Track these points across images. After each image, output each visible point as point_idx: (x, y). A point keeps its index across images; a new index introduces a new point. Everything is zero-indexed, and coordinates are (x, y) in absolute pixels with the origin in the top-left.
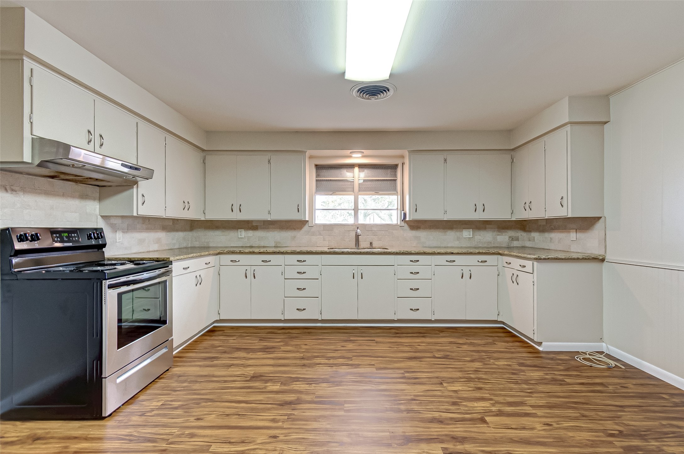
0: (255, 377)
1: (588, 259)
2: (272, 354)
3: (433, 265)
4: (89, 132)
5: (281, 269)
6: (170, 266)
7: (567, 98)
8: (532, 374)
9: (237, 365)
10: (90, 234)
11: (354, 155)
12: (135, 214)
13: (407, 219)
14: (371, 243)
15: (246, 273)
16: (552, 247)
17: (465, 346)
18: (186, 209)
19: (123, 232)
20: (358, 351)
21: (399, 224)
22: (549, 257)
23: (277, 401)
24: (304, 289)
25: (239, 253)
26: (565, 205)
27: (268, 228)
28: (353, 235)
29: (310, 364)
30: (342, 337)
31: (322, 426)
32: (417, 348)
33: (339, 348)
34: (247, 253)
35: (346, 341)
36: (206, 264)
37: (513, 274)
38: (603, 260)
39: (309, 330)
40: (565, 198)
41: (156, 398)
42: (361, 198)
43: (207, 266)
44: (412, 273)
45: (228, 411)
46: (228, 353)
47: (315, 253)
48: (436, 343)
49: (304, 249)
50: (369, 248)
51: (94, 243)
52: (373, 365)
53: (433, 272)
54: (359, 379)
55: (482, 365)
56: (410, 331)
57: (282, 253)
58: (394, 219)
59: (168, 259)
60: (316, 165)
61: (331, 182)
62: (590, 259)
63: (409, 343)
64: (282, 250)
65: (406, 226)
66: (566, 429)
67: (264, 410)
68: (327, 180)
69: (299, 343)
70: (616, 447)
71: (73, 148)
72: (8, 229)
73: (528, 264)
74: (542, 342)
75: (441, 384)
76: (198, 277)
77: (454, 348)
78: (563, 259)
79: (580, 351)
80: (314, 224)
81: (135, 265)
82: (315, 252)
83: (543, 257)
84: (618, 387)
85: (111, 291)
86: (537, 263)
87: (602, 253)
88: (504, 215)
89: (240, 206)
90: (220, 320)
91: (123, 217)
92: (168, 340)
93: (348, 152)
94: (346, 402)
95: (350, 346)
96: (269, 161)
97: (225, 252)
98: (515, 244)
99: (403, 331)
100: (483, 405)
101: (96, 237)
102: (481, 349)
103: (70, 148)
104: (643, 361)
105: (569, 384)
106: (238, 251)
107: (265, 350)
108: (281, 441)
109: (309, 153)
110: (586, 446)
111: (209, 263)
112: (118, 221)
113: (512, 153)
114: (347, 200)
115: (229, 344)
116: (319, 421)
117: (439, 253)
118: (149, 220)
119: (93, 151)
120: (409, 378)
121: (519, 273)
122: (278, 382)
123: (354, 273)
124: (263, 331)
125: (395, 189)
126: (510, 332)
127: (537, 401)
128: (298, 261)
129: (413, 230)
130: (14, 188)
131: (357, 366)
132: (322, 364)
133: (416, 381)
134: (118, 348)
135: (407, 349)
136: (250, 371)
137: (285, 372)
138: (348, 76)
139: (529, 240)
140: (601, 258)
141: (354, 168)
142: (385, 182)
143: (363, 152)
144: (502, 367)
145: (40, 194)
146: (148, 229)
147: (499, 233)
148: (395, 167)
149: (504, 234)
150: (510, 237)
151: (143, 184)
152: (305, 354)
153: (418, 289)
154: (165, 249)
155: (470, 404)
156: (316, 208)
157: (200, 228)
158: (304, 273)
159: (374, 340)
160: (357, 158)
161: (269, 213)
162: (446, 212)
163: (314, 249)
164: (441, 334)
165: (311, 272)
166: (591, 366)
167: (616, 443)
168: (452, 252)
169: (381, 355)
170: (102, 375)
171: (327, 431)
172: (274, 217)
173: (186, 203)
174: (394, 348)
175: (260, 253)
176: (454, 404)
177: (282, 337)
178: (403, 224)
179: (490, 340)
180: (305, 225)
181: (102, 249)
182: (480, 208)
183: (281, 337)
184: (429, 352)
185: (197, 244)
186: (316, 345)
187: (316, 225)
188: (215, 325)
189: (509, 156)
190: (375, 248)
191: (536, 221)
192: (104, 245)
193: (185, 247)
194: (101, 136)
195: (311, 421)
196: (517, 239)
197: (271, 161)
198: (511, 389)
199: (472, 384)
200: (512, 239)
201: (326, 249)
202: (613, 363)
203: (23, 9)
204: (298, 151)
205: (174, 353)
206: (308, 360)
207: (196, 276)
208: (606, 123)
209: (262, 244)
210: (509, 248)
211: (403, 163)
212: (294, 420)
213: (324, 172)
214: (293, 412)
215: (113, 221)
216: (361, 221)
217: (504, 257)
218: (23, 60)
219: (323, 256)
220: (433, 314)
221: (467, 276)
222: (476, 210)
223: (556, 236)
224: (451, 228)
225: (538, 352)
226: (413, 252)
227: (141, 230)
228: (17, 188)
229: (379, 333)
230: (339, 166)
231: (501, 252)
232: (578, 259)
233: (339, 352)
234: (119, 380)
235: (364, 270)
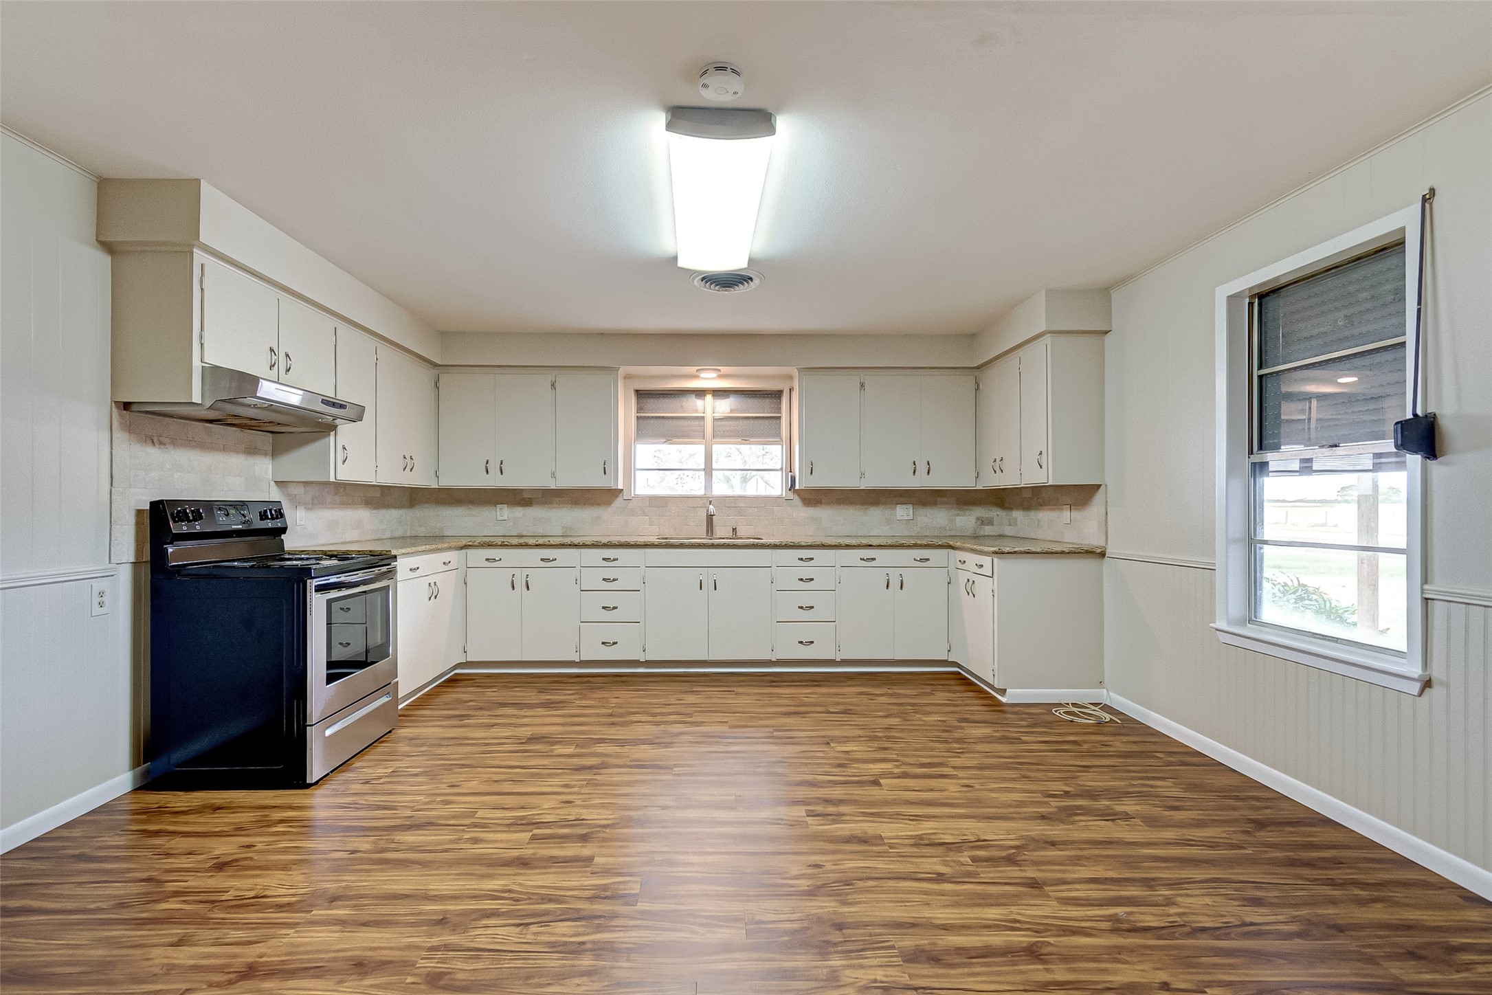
0: (532, 739)
1: (1079, 553)
2: (560, 710)
3: (838, 566)
4: (272, 350)
5: (575, 572)
6: (392, 564)
7: (1043, 292)
8: (974, 732)
9: (504, 725)
10: (266, 511)
11: (703, 375)
12: (332, 479)
13: (797, 487)
14: (734, 530)
15: (513, 581)
16: (1040, 535)
17: (883, 698)
18: (408, 469)
19: (306, 508)
20: (703, 705)
21: (784, 495)
22: (1016, 549)
23: (572, 766)
24: (615, 608)
25: (501, 545)
26: (1044, 466)
27: (551, 503)
28: (703, 515)
29: (625, 722)
30: (679, 687)
31: (637, 791)
32: (801, 700)
33: (673, 701)
34: (516, 545)
35: (685, 692)
36: (444, 563)
37: (968, 580)
38: (1102, 555)
39: (623, 678)
40: (1044, 454)
41: (381, 765)
42: (717, 449)
43: (446, 568)
44: (801, 580)
45: (496, 777)
46: (487, 710)
47: (633, 545)
48: (836, 695)
49: (615, 539)
50: (731, 539)
51: (270, 525)
52: (727, 722)
53: (837, 578)
54: (699, 739)
55: (900, 722)
56: (796, 678)
57: (576, 545)
58: (775, 486)
59: (388, 553)
60: (637, 391)
61: (666, 421)
62: (1082, 553)
63: (792, 694)
64: (576, 541)
65: (797, 500)
66: (992, 790)
67: (550, 775)
68: (656, 417)
69: (606, 696)
70: (1051, 807)
71: (263, 381)
72: (161, 502)
73: (986, 561)
74: (1006, 689)
75: (828, 743)
76: (432, 584)
77: (865, 699)
78: (1038, 553)
79: (1062, 702)
80: (633, 495)
81: (339, 560)
82: (633, 543)
83: (1007, 549)
84: (1098, 745)
85: (319, 595)
86: (999, 560)
87: (1102, 543)
88: (964, 481)
89: (501, 463)
90: (467, 662)
91: (305, 483)
92: (390, 684)
93: (692, 370)
94: (675, 765)
95: (691, 699)
96: (553, 385)
97: (476, 543)
98: (987, 530)
99: (785, 678)
100: (883, 767)
101: (275, 516)
102: (906, 702)
103: (258, 382)
104: (1151, 712)
105: (1025, 742)
106: (500, 543)
107: (548, 705)
108: (579, 806)
109: (623, 370)
110: (1010, 806)
111: (450, 562)
112: (298, 491)
113: (977, 373)
114: (690, 453)
115: (486, 698)
116: (634, 786)
117: (847, 545)
118: (345, 489)
119: (277, 380)
120: (779, 738)
121: (975, 577)
122: (571, 744)
123: (701, 580)
124: (542, 679)
125: (779, 435)
126: (966, 679)
127: (965, 762)
128: (604, 559)
129: (808, 506)
130: (162, 439)
131: (701, 723)
132: (642, 722)
133: (790, 741)
134: (327, 684)
135: (785, 702)
136: (526, 732)
137: (582, 733)
138: (681, 263)
139: (1010, 525)
140: (1099, 551)
141: (705, 395)
142: (760, 421)
143: (720, 371)
144: (932, 723)
145: (193, 447)
146: (345, 504)
147: (958, 512)
148: (778, 395)
149: (967, 514)
150: (978, 519)
151: (345, 429)
152: (615, 710)
153: (812, 607)
154: (369, 538)
155: (862, 766)
156: (637, 467)
157: (427, 503)
158: (614, 580)
159: (734, 691)
160: (709, 379)
161: (553, 475)
162: (862, 475)
163: (632, 540)
164: (849, 683)
165: (627, 579)
166: (1071, 721)
167: (1052, 803)
168: (870, 544)
169: (741, 710)
170: (306, 722)
171: (646, 795)
172: (565, 481)
173: (408, 458)
174: (764, 700)
175: (537, 545)
176: (840, 766)
177: (577, 688)
178: (791, 495)
179: (928, 689)
180: (617, 496)
181: (280, 536)
182: (922, 468)
183: (574, 688)
184: (820, 706)
185: (422, 531)
186: (633, 697)
187: (637, 496)
188: (457, 671)
189: (972, 379)
190: (741, 538)
191: (1017, 491)
192: (283, 530)
193: (401, 535)
194: (287, 355)
195: (622, 786)
196: (991, 522)
197: (557, 385)
198: (932, 749)
199: (876, 744)
200: (982, 522)
201: (654, 540)
202: (1107, 717)
203: (198, 181)
204: (603, 367)
205: (400, 707)
206: (619, 717)
207: (430, 584)
208: (1106, 332)
209: (540, 531)
210: (976, 537)
211: (790, 389)
212: (597, 785)
213: (651, 403)
214: (595, 777)
215: (294, 490)
216: (719, 489)
217: (957, 552)
218: (192, 253)
219: (648, 551)
220: (837, 651)
221: (895, 584)
222: (914, 472)
223: (1044, 515)
224: (876, 503)
225: (1000, 704)
226: (803, 544)
227: (333, 506)
228: (166, 440)
229: (743, 681)
230: (678, 392)
231: (951, 543)
232: (1062, 552)
233: (672, 706)
234: (328, 733)
235: (720, 575)
